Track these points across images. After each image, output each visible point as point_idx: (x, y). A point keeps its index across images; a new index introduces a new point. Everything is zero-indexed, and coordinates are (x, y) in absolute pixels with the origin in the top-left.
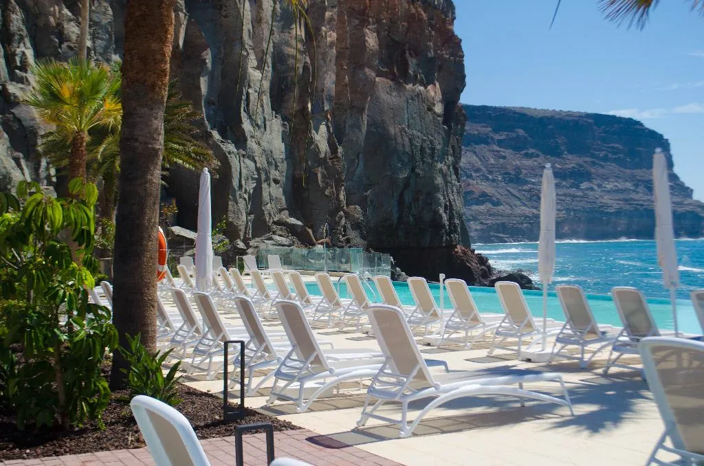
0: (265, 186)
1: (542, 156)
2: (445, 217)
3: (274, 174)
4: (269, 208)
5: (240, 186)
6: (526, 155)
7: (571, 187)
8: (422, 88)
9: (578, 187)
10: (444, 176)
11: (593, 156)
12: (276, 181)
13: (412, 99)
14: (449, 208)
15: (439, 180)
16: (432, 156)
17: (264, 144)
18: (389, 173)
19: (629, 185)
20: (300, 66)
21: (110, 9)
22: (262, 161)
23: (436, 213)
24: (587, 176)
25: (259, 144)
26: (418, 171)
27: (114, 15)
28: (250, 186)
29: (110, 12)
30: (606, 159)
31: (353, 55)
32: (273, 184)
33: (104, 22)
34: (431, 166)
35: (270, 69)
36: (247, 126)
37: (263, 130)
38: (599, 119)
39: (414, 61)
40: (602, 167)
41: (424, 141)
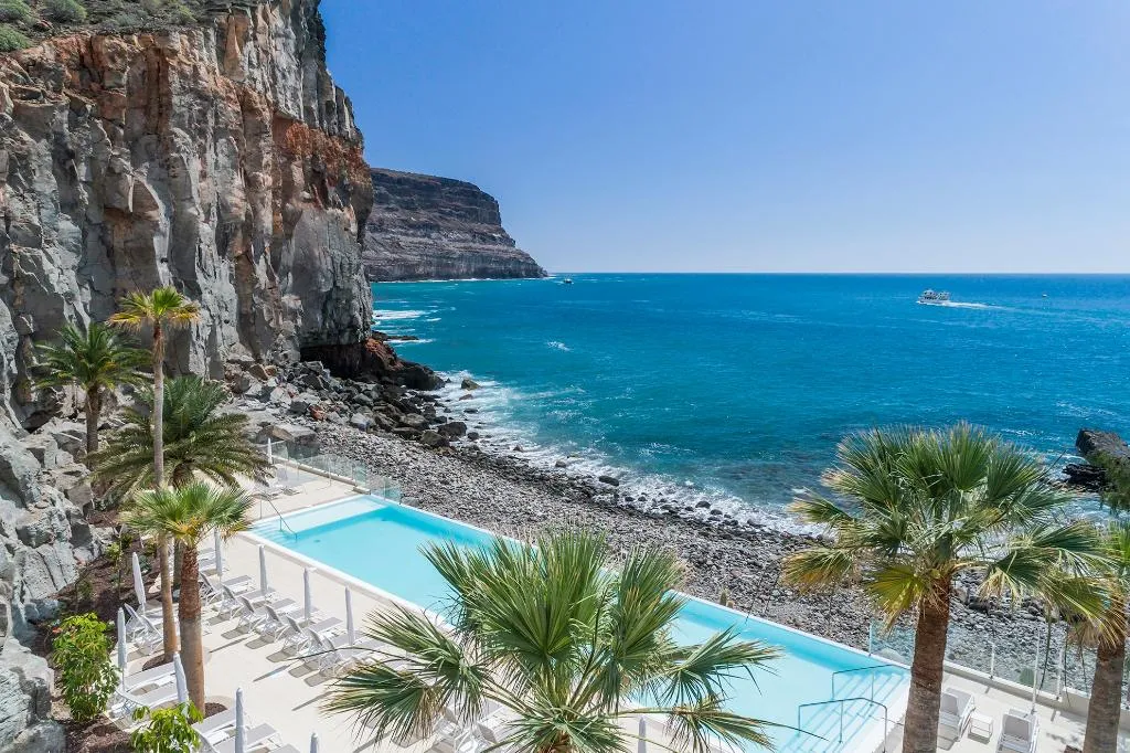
0: (218, 329)
1: (400, 210)
2: (360, 319)
3: (225, 315)
4: (222, 349)
5: (198, 336)
6: (387, 209)
7: (424, 236)
8: (339, 211)
9: (429, 237)
10: (359, 284)
11: (441, 212)
12: (227, 322)
13: (332, 222)
14: (363, 310)
15: (355, 290)
16: (349, 269)
17: (215, 291)
18: (315, 288)
19: (468, 236)
20: (242, 213)
21: (52, 176)
22: (215, 310)
23: (353, 317)
24: (436, 228)
25: (211, 292)
26: (338, 284)
27: (58, 183)
28: (206, 333)
29: (54, 181)
30: (450, 214)
31: (285, 190)
32: (224, 324)
33: (48, 192)
34: (349, 278)
35: (216, 219)
36: (201, 280)
37: (213, 278)
38: (445, 182)
39: (333, 189)
40: (449, 221)
41: (342, 258)
